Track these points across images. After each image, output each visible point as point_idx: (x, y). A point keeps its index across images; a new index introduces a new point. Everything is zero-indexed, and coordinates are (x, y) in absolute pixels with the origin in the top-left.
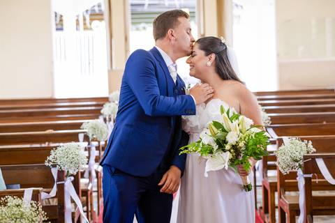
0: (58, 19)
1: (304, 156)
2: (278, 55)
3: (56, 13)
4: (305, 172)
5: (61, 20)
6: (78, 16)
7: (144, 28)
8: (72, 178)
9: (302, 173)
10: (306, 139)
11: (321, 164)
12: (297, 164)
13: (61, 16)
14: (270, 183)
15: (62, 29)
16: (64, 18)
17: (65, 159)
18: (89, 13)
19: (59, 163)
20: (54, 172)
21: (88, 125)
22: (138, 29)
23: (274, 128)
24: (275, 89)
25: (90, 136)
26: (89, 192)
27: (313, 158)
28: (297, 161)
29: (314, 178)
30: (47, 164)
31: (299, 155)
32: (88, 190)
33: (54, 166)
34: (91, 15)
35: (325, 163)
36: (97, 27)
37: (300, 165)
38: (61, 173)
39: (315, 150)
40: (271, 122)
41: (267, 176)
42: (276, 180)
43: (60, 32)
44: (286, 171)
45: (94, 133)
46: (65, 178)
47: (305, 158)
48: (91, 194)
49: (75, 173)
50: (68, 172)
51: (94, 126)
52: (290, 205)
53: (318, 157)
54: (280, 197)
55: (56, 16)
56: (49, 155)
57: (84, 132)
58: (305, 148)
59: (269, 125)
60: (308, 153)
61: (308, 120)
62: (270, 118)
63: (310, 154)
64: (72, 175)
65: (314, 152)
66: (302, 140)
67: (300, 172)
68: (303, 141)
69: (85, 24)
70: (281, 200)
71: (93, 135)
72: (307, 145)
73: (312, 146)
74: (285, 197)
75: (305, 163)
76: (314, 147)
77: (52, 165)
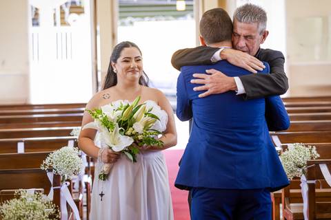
1: (308, 162)
3: (32, 7)
4: (309, 178)
6: (55, 10)
7: (131, 23)
8: (68, 183)
9: (305, 179)
10: (310, 145)
12: (301, 170)
13: (36, 9)
14: (276, 194)
15: (38, 24)
16: (39, 12)
17: (61, 163)
18: (69, 5)
19: (55, 168)
20: (50, 176)
21: (78, 132)
22: (123, 24)
23: (279, 136)
26: (80, 203)
27: (317, 164)
28: (300, 167)
30: (42, 168)
31: (303, 161)
32: (79, 201)
33: (50, 170)
34: (71, 8)
35: (328, 167)
36: (74, 21)
37: (303, 171)
38: (57, 177)
39: (318, 156)
43: (36, 28)
46: (61, 183)
47: (309, 163)
50: (64, 177)
52: (294, 214)
53: (322, 162)
54: (285, 208)
56: (45, 159)
57: (74, 139)
58: (308, 154)
59: (274, 132)
60: (312, 158)
63: (314, 160)
64: (68, 180)
65: (318, 158)
66: (307, 146)
67: (303, 178)
69: (62, 18)
70: (285, 211)
72: (311, 150)
73: (315, 152)
74: (289, 207)
75: (308, 168)
76: (318, 153)
77: (48, 169)
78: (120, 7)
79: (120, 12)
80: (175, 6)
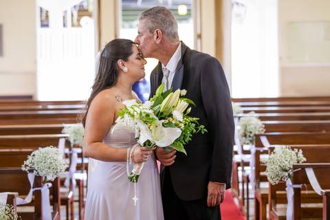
0: (44, 15)
1: (294, 166)
2: (280, 59)
3: (41, 9)
4: (295, 182)
5: (47, 16)
6: (66, 12)
8: (50, 185)
9: (291, 184)
10: (296, 148)
11: (310, 174)
12: (287, 174)
13: (47, 12)
14: (262, 195)
15: (47, 26)
16: (50, 14)
17: (43, 164)
18: (78, 8)
19: (36, 169)
20: (31, 177)
21: (70, 130)
23: (267, 136)
24: (276, 95)
25: (72, 141)
26: (69, 202)
27: (303, 168)
28: (286, 171)
29: (304, 189)
30: (23, 169)
31: (289, 165)
32: (68, 199)
33: (31, 171)
34: (79, 11)
35: (315, 173)
37: (289, 175)
38: (38, 178)
39: (305, 159)
40: (265, 130)
41: (259, 187)
42: (267, 192)
43: (45, 29)
44: (275, 182)
45: (75, 138)
46: (42, 184)
47: (295, 167)
48: (72, 203)
49: (53, 180)
50: (46, 177)
51: (76, 131)
52: (280, 217)
53: (308, 166)
54: (271, 209)
55: (41, 12)
56: (26, 159)
57: (65, 137)
58: (294, 158)
59: (263, 133)
60: (298, 162)
61: (305, 128)
62: (264, 126)
63: (301, 164)
64: (50, 181)
65: (305, 162)
66: (293, 148)
67: (289, 182)
68: (293, 150)
70: (272, 212)
71: (75, 141)
72: (297, 154)
73: (302, 155)
74: (275, 209)
75: (294, 173)
76: (304, 156)
77: (29, 170)
78: (123, 10)
79: (123, 15)
80: (177, 10)
